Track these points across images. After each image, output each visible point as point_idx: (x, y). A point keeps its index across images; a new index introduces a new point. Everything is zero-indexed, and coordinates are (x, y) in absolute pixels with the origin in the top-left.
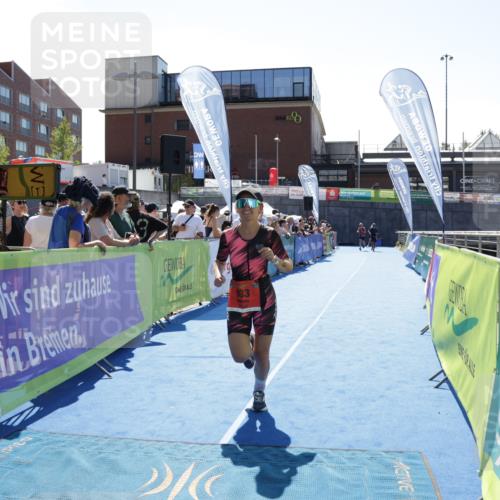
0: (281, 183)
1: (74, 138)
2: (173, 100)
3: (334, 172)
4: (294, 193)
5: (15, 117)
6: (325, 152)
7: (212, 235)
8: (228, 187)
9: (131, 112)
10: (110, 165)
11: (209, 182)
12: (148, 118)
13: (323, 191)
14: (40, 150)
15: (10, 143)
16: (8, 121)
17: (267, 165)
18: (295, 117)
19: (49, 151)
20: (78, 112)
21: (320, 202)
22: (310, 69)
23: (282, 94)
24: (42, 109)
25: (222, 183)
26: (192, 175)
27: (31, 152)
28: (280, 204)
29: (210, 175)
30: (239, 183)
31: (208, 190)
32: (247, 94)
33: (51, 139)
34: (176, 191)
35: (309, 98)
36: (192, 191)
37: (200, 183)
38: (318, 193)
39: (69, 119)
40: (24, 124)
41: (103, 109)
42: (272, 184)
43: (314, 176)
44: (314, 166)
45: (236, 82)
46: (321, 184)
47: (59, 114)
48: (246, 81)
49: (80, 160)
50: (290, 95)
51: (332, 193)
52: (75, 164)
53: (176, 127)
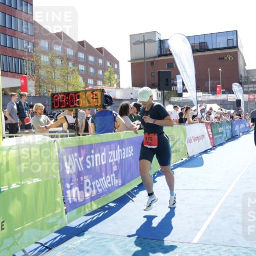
0: (223, 93)
1: (116, 76)
2: (165, 53)
3: (252, 86)
4: (231, 98)
5: (87, 67)
6: (246, 76)
7: (187, 122)
8: (195, 96)
9: (143, 61)
10: (134, 88)
11: (185, 94)
12: (152, 63)
13: (246, 96)
14: (99, 83)
15: (85, 80)
16: (84, 69)
17: (215, 83)
18: (229, 58)
19: (104, 83)
20: (117, 62)
21: (245, 102)
22: (236, 31)
23: (222, 46)
24: (100, 62)
25: (192, 94)
26: (177, 91)
27: (95, 84)
28: (223, 104)
29: (185, 91)
30: (200, 94)
31: (185, 98)
32: (203, 47)
33: (105, 77)
34: (168, 100)
35: (236, 47)
36: (176, 99)
37: (181, 95)
38: (243, 97)
39: (113, 66)
40: (92, 70)
41: (130, 60)
42: (219, 93)
43: (241, 88)
44: (241, 83)
45: (197, 42)
46: (245, 92)
47: (108, 64)
48: (202, 40)
49: (120, 87)
50: (226, 46)
51: (251, 97)
52: (117, 89)
53: (167, 67)
